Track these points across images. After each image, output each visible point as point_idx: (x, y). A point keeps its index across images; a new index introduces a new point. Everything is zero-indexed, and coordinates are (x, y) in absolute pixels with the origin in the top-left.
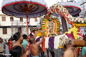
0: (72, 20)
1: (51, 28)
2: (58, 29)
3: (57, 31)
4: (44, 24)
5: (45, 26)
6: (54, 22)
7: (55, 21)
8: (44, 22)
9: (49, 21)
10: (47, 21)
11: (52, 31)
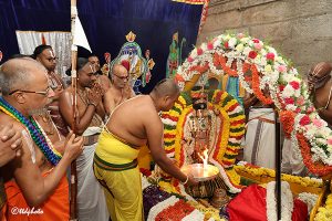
2: (234, 148)
3: (226, 155)
4: (170, 127)
5: (174, 136)
7: (223, 112)
8: (170, 117)
9: (197, 107)
10: (186, 110)
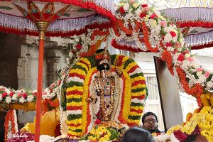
0: (197, 78)
1: (107, 99)
4: (78, 84)
5: (81, 93)
6: (121, 75)
8: (78, 75)
10: (91, 70)
11: (110, 117)
